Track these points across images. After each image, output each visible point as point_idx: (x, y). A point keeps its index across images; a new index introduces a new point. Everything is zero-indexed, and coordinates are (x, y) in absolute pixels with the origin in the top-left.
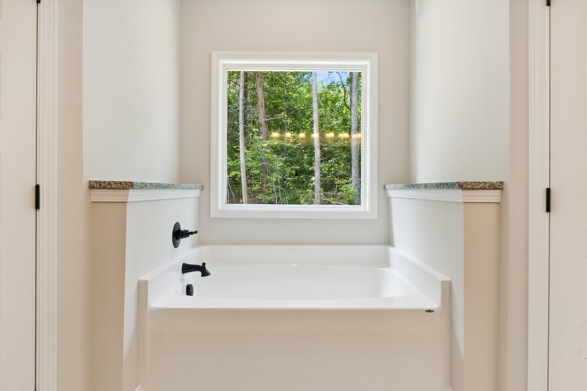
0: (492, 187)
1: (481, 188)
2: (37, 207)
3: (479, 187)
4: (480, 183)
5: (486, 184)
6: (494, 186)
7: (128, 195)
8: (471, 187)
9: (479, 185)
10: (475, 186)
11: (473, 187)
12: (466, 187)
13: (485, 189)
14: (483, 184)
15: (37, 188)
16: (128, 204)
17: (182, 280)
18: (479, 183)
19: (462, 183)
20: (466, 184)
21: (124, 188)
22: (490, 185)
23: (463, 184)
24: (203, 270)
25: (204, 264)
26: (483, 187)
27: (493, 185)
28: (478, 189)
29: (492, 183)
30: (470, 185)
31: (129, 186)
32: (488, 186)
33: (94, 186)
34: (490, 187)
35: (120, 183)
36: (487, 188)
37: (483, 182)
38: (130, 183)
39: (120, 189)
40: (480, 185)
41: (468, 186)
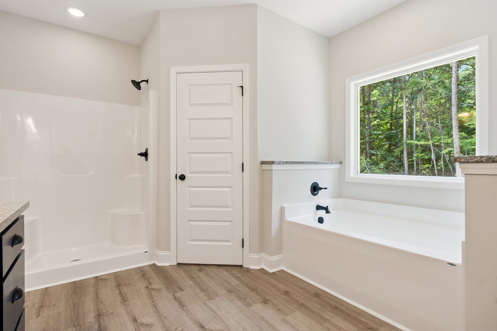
0: (490, 160)
1: (477, 161)
2: (243, 171)
3: (474, 161)
4: (476, 157)
5: (483, 158)
6: (493, 159)
7: (272, 167)
8: (465, 161)
9: (474, 159)
10: (470, 160)
11: (467, 161)
12: (460, 161)
13: (482, 162)
14: (479, 158)
15: (243, 164)
16: (273, 171)
17: (316, 214)
18: (474, 157)
19: (455, 158)
20: (460, 159)
21: (270, 164)
22: (488, 159)
23: (457, 158)
24: (326, 209)
25: (327, 207)
26: (479, 161)
27: (491, 159)
28: (474, 162)
29: (491, 157)
30: (465, 159)
31: (272, 163)
32: (485, 160)
33: (263, 163)
34: (488, 160)
35: (269, 161)
36: (485, 161)
37: (479, 156)
38: (272, 161)
39: (269, 164)
40: (476, 159)
41: (461, 160)
